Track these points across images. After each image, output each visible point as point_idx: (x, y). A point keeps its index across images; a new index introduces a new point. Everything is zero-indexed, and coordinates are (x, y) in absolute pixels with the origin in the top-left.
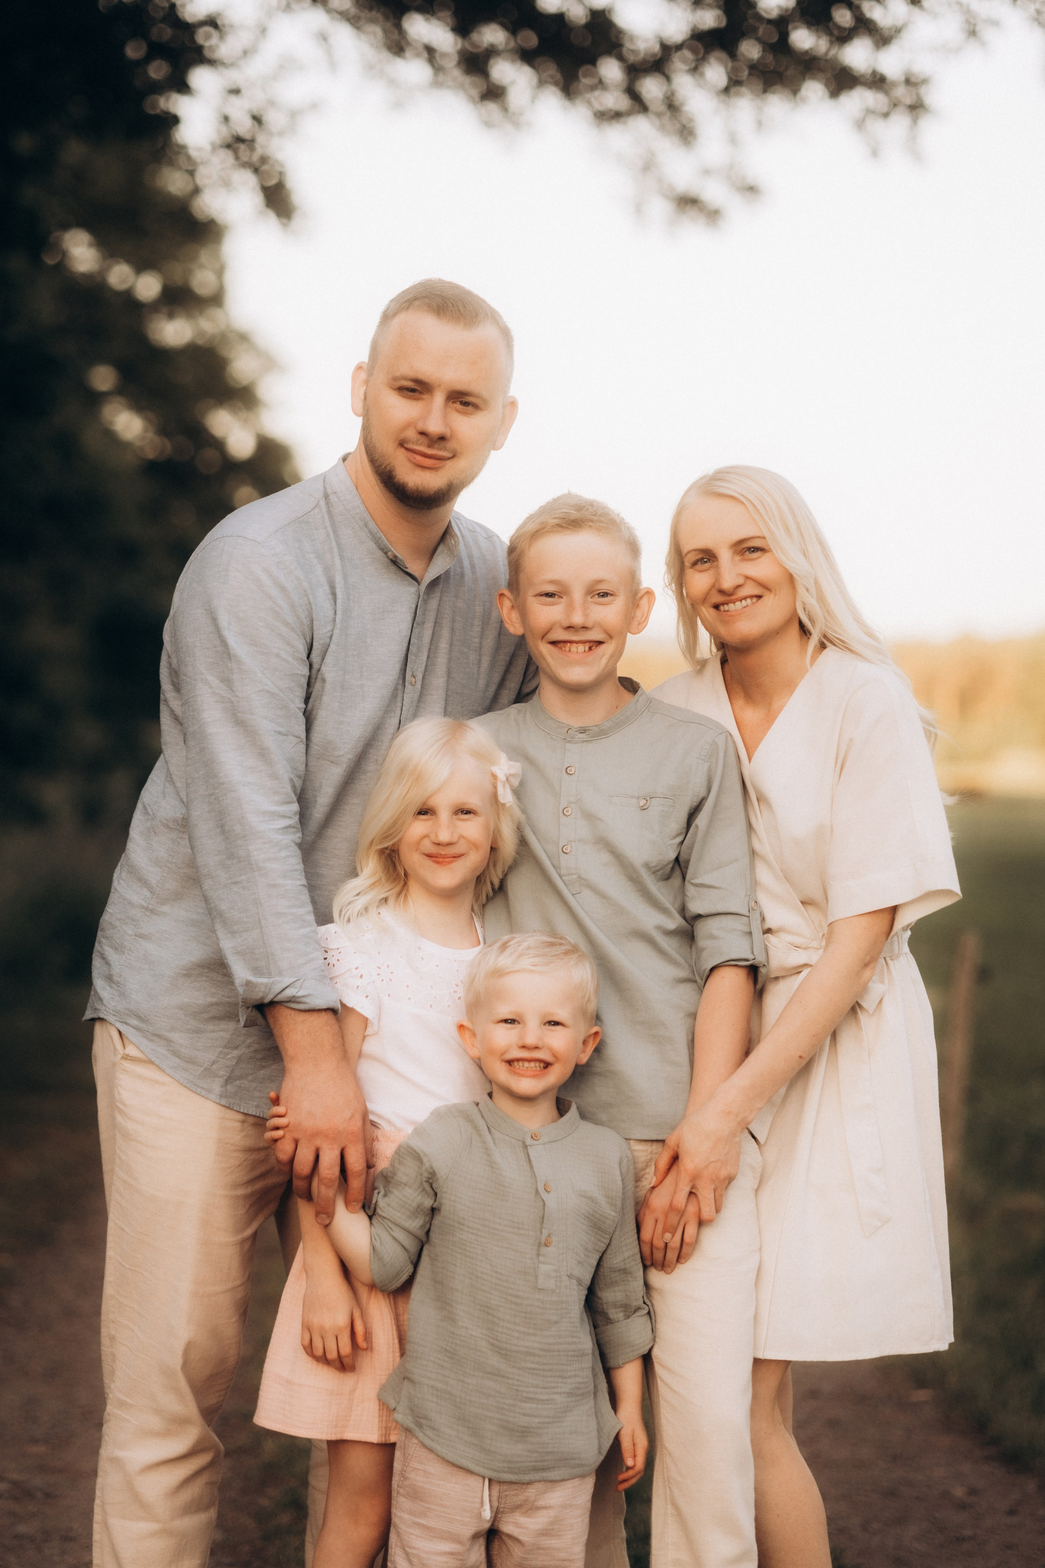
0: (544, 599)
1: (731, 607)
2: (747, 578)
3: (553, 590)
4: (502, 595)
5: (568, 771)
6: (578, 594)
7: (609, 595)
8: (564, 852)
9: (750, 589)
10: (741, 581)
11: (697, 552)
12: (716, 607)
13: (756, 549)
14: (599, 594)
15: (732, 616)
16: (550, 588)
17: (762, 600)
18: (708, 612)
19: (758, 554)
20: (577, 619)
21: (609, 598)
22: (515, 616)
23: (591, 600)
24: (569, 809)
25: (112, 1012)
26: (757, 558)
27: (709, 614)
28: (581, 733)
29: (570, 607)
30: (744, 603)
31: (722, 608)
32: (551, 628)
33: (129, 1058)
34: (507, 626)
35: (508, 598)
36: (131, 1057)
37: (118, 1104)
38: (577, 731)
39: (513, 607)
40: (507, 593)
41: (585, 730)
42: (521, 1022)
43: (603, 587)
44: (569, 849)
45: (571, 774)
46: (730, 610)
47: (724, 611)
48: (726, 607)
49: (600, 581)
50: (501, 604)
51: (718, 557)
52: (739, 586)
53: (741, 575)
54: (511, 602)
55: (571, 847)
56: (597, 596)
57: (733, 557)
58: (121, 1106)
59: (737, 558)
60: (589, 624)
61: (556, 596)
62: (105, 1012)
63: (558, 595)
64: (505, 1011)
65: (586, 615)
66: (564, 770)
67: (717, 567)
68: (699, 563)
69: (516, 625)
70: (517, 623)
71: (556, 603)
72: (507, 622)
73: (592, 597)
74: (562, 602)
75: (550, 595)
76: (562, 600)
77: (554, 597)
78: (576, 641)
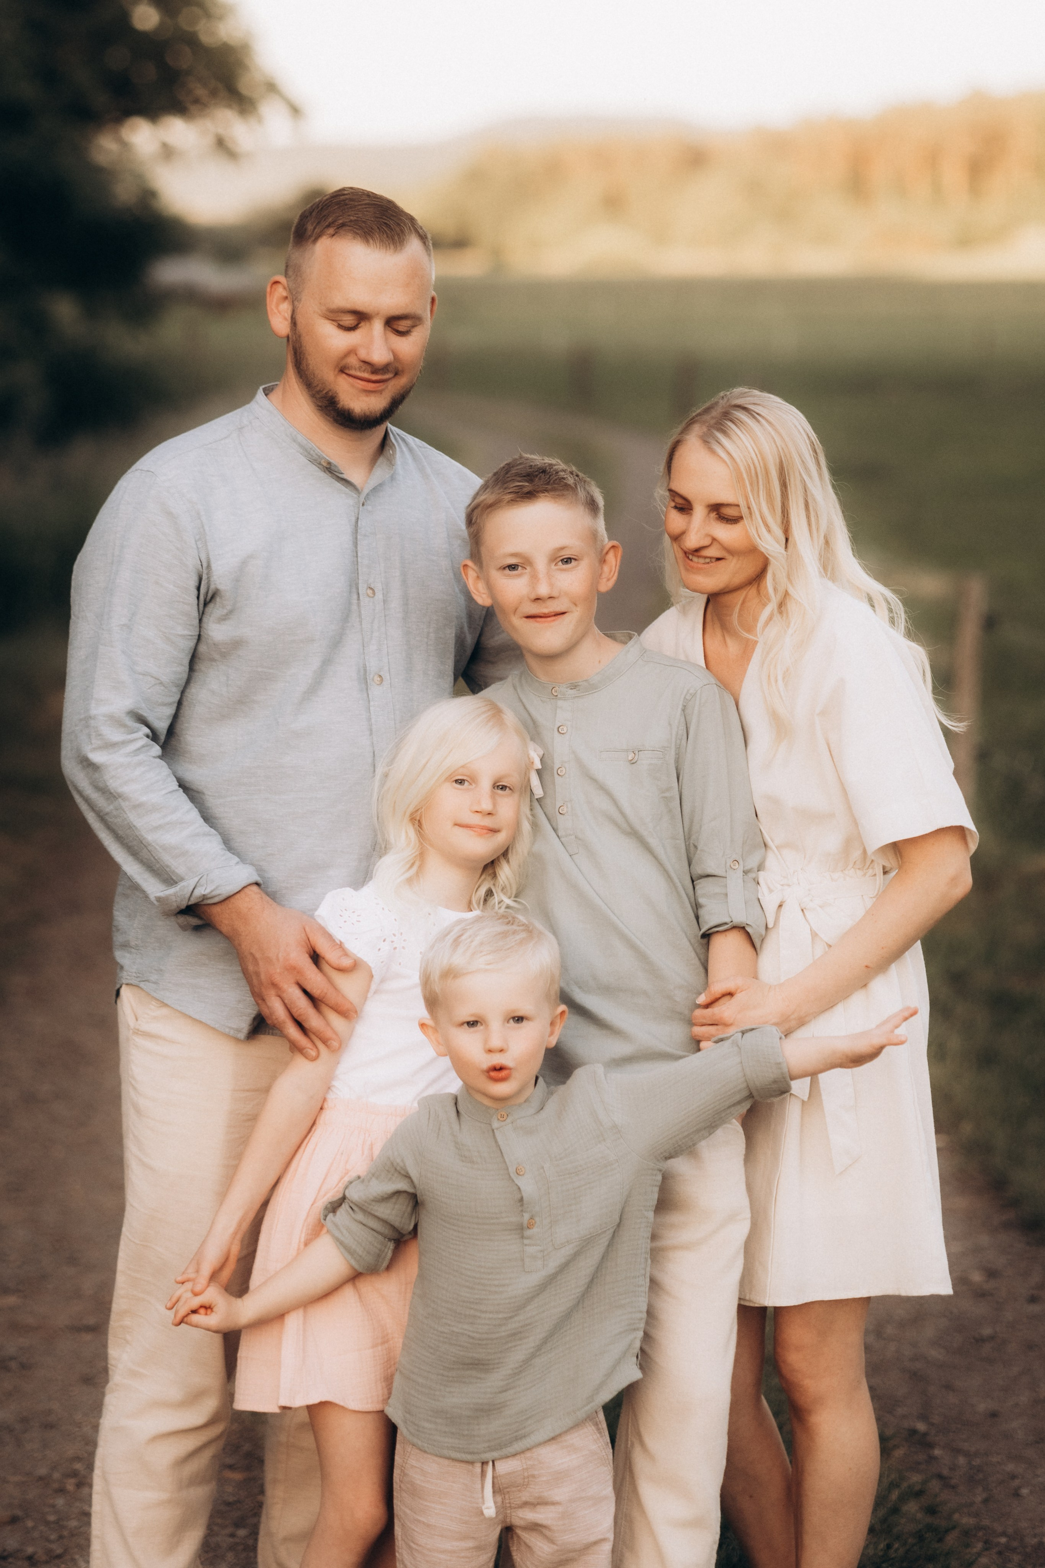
0: (507, 571)
3: (514, 562)
4: (465, 566)
5: (560, 730)
6: (541, 563)
7: (573, 560)
8: (560, 813)
10: (708, 541)
14: (562, 560)
16: (512, 561)
20: (543, 590)
21: (574, 563)
22: (481, 586)
23: (556, 567)
24: (563, 769)
25: (134, 974)
28: (571, 689)
29: (534, 578)
32: (521, 603)
33: (140, 1033)
34: (475, 597)
35: (473, 569)
36: (141, 1031)
37: (130, 1079)
38: (566, 689)
39: (478, 577)
40: (470, 563)
41: (576, 686)
42: (483, 1022)
43: (566, 554)
44: (565, 809)
45: (563, 734)
49: (562, 548)
50: (466, 575)
52: (707, 547)
54: (476, 572)
55: (567, 807)
56: (560, 563)
58: (133, 1082)
60: (554, 594)
61: (519, 568)
62: (128, 977)
63: (521, 566)
64: (465, 1013)
65: (551, 585)
66: (556, 730)
69: (484, 596)
70: (484, 593)
71: (520, 575)
72: (474, 593)
73: (556, 564)
74: (526, 573)
75: (512, 567)
76: (527, 571)
77: (517, 570)
78: (545, 614)
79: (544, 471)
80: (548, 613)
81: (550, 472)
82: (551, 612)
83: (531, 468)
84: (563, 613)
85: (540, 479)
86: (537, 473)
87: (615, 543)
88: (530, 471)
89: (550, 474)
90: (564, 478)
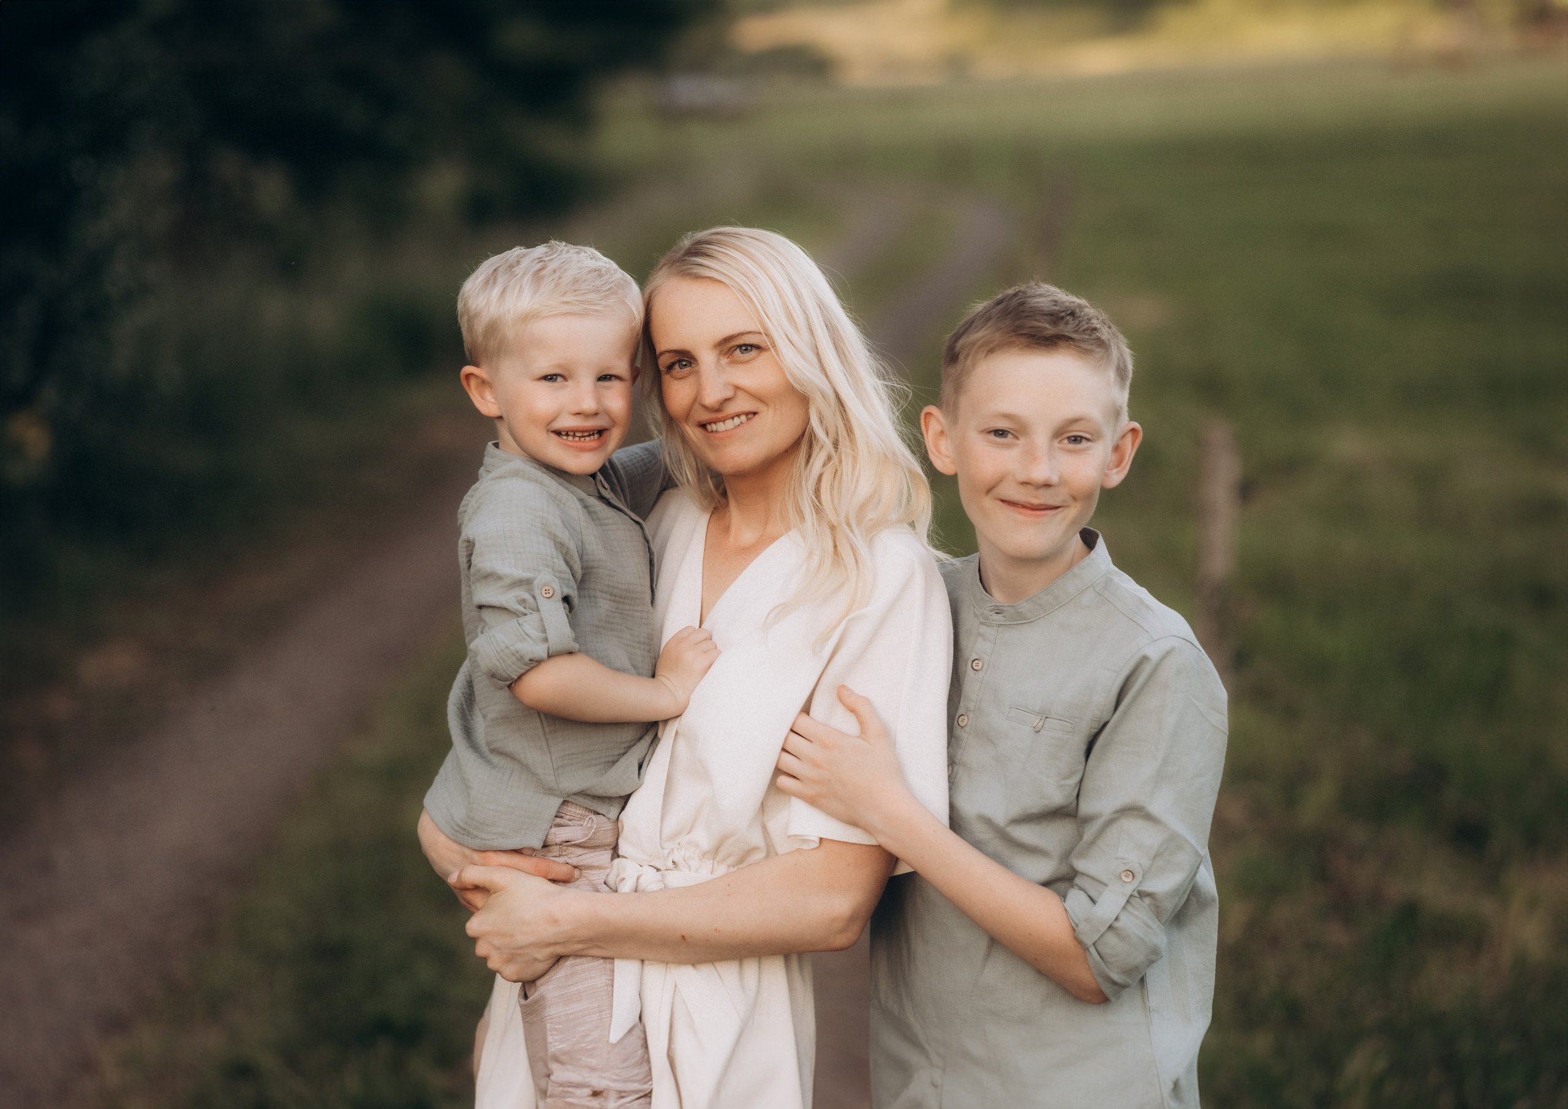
0: (992, 437)
1: (721, 427)
2: (737, 388)
3: (1005, 426)
4: (929, 415)
5: (974, 665)
6: (1041, 437)
7: (1084, 441)
9: (742, 404)
10: (729, 393)
11: (671, 354)
12: (703, 426)
13: (747, 348)
14: (1069, 438)
15: (722, 439)
16: (1002, 424)
17: (757, 416)
18: (693, 432)
19: (754, 353)
20: (1038, 472)
21: (1084, 444)
22: (945, 447)
23: (1059, 445)
26: (753, 359)
27: (695, 435)
28: (996, 611)
29: (1030, 455)
30: (737, 421)
31: (709, 427)
32: (1001, 481)
34: (934, 460)
35: (936, 419)
38: (991, 611)
39: (943, 433)
40: (937, 413)
41: (1001, 611)
43: (1078, 429)
45: (977, 670)
46: (719, 430)
47: (712, 432)
48: (714, 427)
49: (1076, 421)
50: (926, 426)
51: (699, 361)
52: (727, 400)
53: (729, 384)
54: (941, 425)
56: (1066, 441)
57: (718, 360)
59: (724, 361)
60: (1051, 481)
61: (1010, 436)
63: (1012, 434)
65: (1050, 468)
67: (697, 373)
68: (677, 366)
69: (947, 460)
70: (946, 456)
71: (1009, 446)
72: (933, 453)
73: (1060, 442)
74: (1018, 444)
75: (1000, 433)
76: (1018, 442)
77: (1006, 437)
78: (1032, 504)
79: (1072, 314)
80: (1037, 505)
81: (1080, 317)
82: (1041, 505)
83: (1055, 305)
84: (1057, 508)
85: (1067, 323)
86: (1063, 314)
87: (1136, 425)
88: (1054, 310)
89: (1080, 319)
90: (1095, 329)
